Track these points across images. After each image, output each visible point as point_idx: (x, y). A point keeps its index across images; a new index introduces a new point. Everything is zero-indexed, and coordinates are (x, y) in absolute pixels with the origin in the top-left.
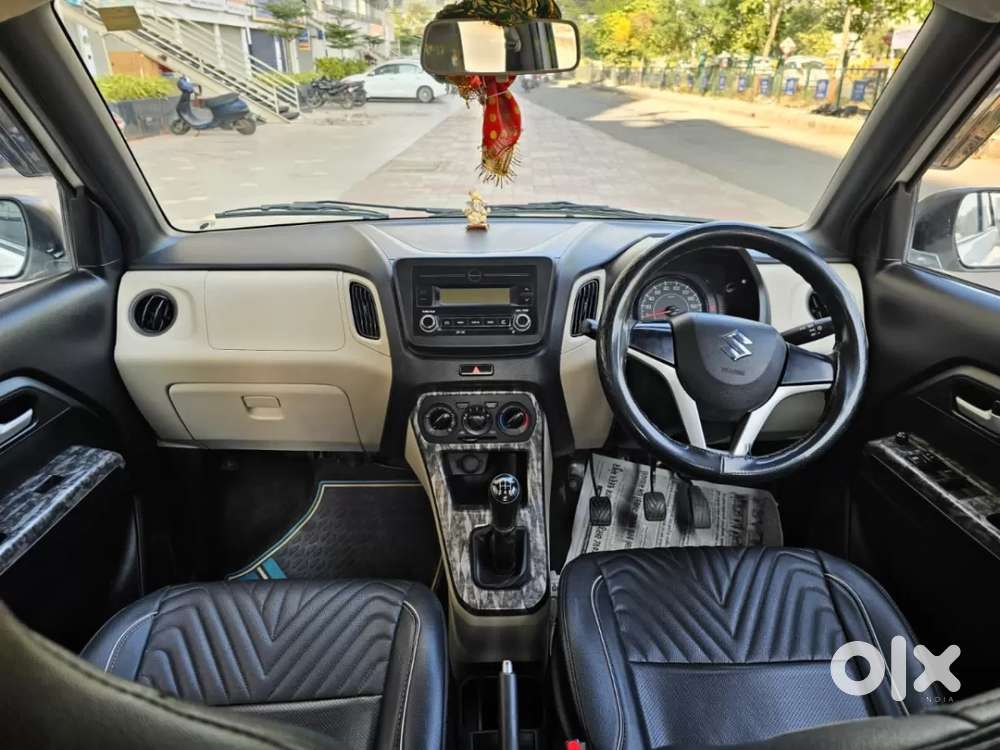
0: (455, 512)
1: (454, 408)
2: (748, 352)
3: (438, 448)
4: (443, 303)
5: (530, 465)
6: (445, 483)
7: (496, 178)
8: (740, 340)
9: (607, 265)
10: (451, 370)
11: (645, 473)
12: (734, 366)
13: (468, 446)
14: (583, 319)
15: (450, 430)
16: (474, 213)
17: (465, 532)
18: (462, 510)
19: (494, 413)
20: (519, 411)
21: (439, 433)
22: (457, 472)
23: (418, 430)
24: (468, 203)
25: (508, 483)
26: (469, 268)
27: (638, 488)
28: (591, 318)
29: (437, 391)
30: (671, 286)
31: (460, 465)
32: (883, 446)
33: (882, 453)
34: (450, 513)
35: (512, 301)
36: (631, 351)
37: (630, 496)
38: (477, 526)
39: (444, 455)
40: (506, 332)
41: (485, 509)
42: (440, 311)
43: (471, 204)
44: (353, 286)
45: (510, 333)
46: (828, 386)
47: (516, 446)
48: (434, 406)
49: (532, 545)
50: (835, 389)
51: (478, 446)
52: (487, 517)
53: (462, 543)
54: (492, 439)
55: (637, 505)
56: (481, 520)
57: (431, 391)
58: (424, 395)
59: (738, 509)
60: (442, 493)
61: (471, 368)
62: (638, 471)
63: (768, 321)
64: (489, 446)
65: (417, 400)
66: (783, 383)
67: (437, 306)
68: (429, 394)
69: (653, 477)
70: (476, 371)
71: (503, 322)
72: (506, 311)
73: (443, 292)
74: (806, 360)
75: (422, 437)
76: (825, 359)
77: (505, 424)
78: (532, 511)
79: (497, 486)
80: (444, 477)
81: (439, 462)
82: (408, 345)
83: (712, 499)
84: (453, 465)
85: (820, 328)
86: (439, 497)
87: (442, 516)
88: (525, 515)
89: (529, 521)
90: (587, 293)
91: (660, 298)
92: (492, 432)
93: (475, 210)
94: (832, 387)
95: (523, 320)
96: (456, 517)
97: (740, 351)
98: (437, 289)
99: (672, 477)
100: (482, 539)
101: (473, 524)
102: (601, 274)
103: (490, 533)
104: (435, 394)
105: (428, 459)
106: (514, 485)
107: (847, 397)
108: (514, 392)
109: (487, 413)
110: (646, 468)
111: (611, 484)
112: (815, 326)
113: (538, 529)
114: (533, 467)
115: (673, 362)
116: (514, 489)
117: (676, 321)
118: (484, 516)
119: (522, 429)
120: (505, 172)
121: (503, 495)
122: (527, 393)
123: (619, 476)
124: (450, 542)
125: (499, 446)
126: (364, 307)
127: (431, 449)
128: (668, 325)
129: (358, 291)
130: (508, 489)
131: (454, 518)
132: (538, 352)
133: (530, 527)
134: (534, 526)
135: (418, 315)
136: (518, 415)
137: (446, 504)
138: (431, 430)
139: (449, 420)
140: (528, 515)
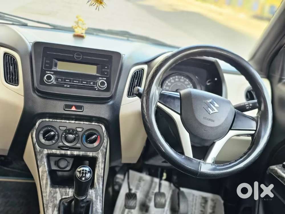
0: (51, 188)
1: (58, 129)
2: (216, 111)
3: (46, 151)
4: (58, 69)
5: (97, 165)
6: (47, 172)
7: (96, 5)
8: (213, 104)
9: (148, 63)
10: (59, 107)
11: (156, 183)
12: (209, 117)
13: (63, 152)
14: (134, 87)
15: (54, 142)
16: (78, 28)
17: (56, 200)
18: (56, 188)
19: (81, 134)
20: (95, 134)
21: (47, 143)
22: (54, 168)
23: (35, 140)
24: (75, 22)
25: (86, 171)
26: (75, 52)
27: (151, 191)
28: (139, 86)
29: (49, 118)
30: (179, 79)
31: (57, 163)
32: (276, 169)
33: (276, 172)
34: (49, 188)
35: (97, 73)
36: (159, 104)
37: (147, 195)
38: (64, 197)
39: (49, 156)
40: (92, 88)
41: (69, 188)
42: (56, 73)
43: (77, 23)
44: (5, 54)
45: (95, 90)
46: (253, 132)
47: (91, 154)
48: (46, 126)
49: (94, 209)
50: (256, 134)
51: (69, 153)
52: (70, 192)
53: (54, 206)
54: (78, 149)
55: (150, 200)
56: (66, 194)
57: (45, 118)
58: (40, 120)
59: (203, 205)
60: (45, 178)
61: (71, 107)
62: (152, 181)
63: (226, 97)
64: (76, 153)
65: (36, 123)
66: (232, 128)
67: (55, 70)
68: (44, 120)
69: (160, 185)
70: (74, 109)
71: (92, 83)
72: (94, 78)
73: (59, 63)
74: (244, 118)
75: (37, 145)
76: (253, 119)
77: (87, 142)
78: (96, 191)
79: (80, 172)
80: (47, 169)
81: (45, 160)
82: (35, 90)
83: (190, 199)
84: (52, 163)
85: (251, 105)
86: (43, 179)
87: (43, 190)
88: (92, 192)
89: (94, 196)
90: (137, 75)
91: (174, 84)
92: (78, 145)
93: (79, 26)
94: (255, 133)
95: (102, 84)
96: (52, 192)
97: (213, 110)
98: (56, 61)
99: (170, 186)
100: (66, 204)
101: (62, 196)
102: (145, 67)
103: (71, 201)
104: (47, 120)
105: (39, 157)
106: (90, 172)
107: (262, 138)
108: (93, 123)
109: (76, 133)
110: (157, 180)
111: (137, 188)
112: (249, 104)
113: (99, 201)
114: (99, 166)
115: (179, 112)
116: (89, 174)
117: (183, 92)
118: (69, 192)
119: (96, 144)
120: (101, 3)
121: (82, 176)
122: (100, 125)
123: (142, 183)
124: (47, 205)
125: (81, 153)
126: (11, 67)
127: (41, 152)
128: (178, 94)
129: (9, 57)
130: (86, 173)
131: (50, 192)
132: (109, 102)
133: (94, 199)
134: (96, 198)
135: (43, 73)
136: (94, 137)
137: (47, 184)
138: (43, 141)
139: (54, 136)
140: (94, 192)
